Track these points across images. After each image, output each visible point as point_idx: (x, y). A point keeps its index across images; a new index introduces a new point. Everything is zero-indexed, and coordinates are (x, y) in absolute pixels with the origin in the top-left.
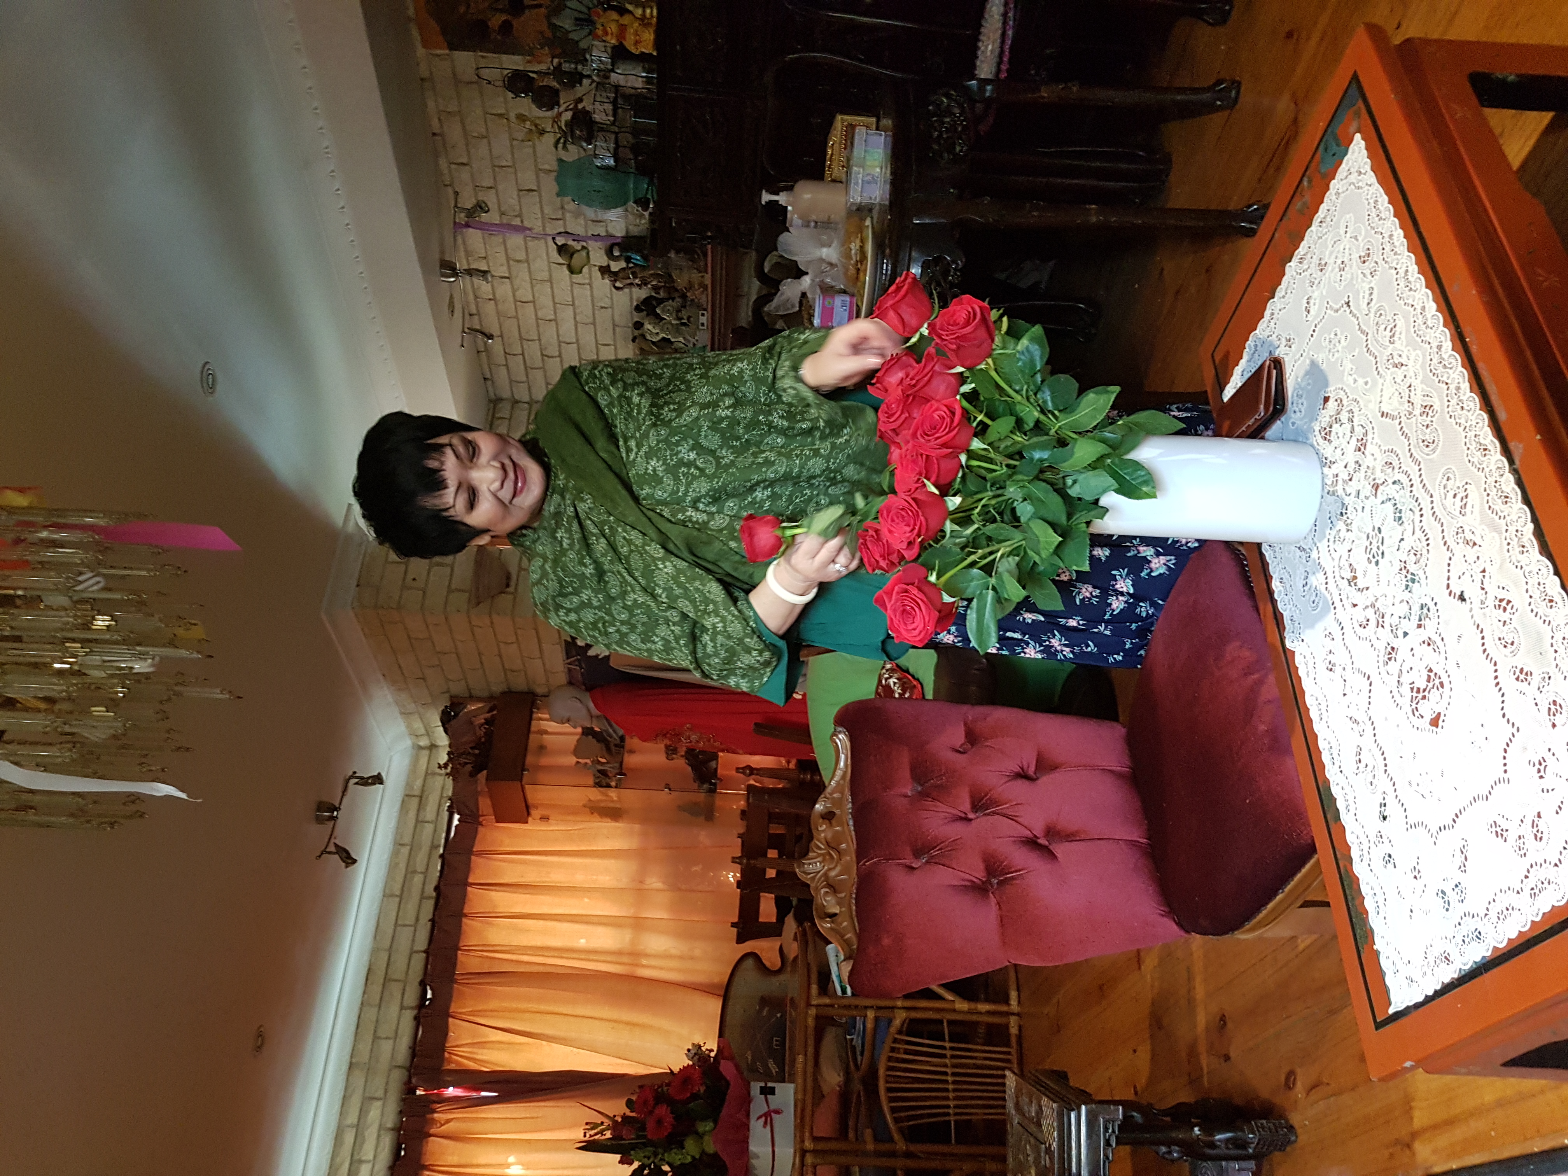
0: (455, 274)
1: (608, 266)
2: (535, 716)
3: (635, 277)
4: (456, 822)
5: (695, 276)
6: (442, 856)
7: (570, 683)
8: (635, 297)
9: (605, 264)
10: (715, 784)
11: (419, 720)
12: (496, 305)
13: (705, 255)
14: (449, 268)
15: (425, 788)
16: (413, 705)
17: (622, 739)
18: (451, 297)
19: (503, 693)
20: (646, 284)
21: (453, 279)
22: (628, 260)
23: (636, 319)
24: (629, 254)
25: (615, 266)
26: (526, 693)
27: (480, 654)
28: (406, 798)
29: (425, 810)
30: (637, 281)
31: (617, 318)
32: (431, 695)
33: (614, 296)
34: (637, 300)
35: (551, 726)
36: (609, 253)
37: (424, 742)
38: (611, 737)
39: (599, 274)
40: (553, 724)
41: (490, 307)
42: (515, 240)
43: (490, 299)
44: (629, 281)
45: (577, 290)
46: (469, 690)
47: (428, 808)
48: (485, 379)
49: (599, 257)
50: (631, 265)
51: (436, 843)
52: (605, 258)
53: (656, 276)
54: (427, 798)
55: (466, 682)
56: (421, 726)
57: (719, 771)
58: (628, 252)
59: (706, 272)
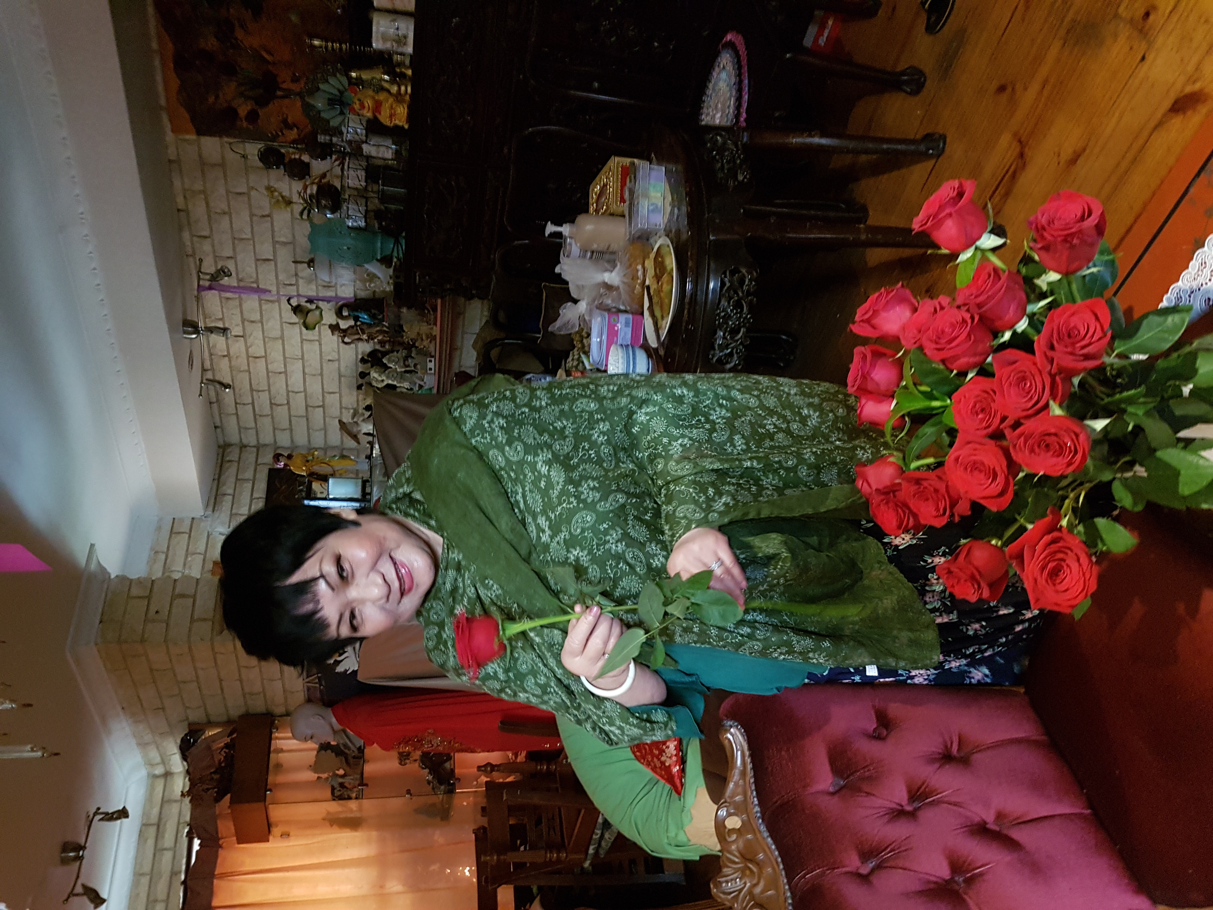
0: (196, 331)
1: (338, 324)
2: (273, 735)
3: (363, 333)
4: (196, 846)
5: (424, 328)
6: (184, 883)
7: (309, 700)
8: (360, 351)
9: (334, 323)
10: (454, 784)
11: (155, 750)
12: (230, 361)
13: (435, 310)
14: (191, 326)
15: (163, 816)
16: (150, 736)
17: (361, 750)
18: (191, 352)
19: (242, 717)
20: (373, 339)
21: (194, 336)
22: (356, 319)
23: (360, 370)
24: (356, 314)
25: (344, 325)
26: (264, 714)
27: (221, 680)
28: (144, 828)
29: (163, 837)
30: (365, 337)
31: (342, 369)
32: (169, 725)
33: (341, 350)
34: (363, 353)
35: (293, 744)
36: (339, 313)
37: (159, 770)
38: (349, 749)
39: (330, 331)
40: (295, 741)
41: (224, 364)
42: (251, 302)
43: (224, 356)
44: (357, 337)
45: (306, 346)
46: (207, 715)
47: (167, 836)
48: (216, 427)
49: (330, 318)
50: (359, 323)
51: (175, 869)
52: (335, 317)
53: (381, 332)
54: (165, 825)
55: (205, 709)
56: (158, 755)
57: (456, 771)
58: (357, 311)
59: (435, 324)
